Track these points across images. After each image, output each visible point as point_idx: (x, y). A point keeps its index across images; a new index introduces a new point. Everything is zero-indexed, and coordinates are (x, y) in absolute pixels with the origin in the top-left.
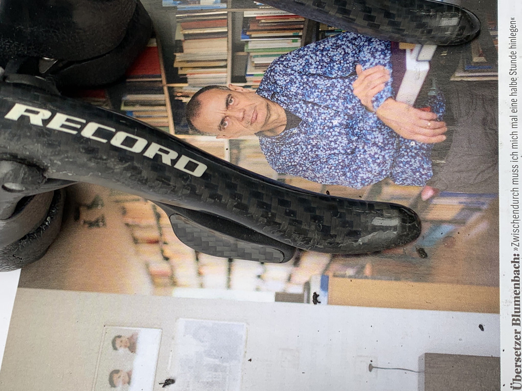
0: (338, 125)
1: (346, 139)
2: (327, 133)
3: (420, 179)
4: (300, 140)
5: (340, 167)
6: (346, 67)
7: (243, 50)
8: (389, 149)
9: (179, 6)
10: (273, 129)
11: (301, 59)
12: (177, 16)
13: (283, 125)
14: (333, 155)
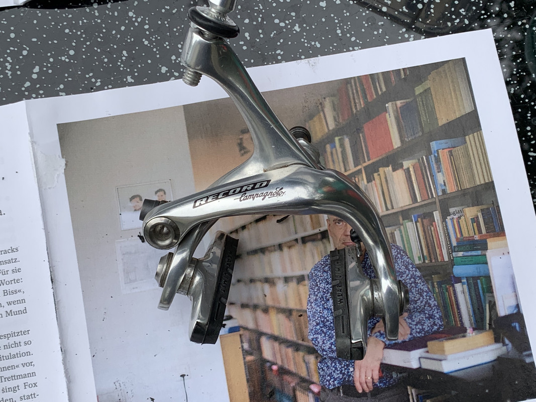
3: (325, 380)
5: (323, 320)
7: (403, 220)
9: (432, 156)
11: (405, 268)
12: (424, 157)
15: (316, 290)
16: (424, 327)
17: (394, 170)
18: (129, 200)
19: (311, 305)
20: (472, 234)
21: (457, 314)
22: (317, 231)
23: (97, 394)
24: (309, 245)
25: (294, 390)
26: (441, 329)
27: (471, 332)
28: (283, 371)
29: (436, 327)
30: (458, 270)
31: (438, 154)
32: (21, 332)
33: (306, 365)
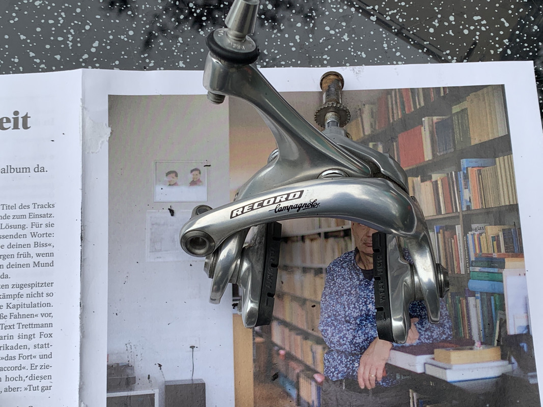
0: (368, 308)
1: (357, 315)
2: (361, 301)
3: (330, 372)
4: (354, 281)
5: (335, 313)
6: (416, 310)
8: (351, 347)
9: (461, 172)
10: (362, 260)
12: (453, 172)
13: (365, 267)
14: (343, 307)
15: (332, 284)
16: (433, 334)
17: (422, 181)
18: (165, 175)
19: (325, 298)
20: (491, 251)
21: (467, 326)
22: (340, 228)
23: (108, 353)
24: (331, 240)
25: (298, 377)
26: (449, 339)
27: (479, 346)
28: (289, 357)
29: (444, 336)
30: (473, 284)
31: (467, 171)
32: (45, 283)
33: (313, 354)
